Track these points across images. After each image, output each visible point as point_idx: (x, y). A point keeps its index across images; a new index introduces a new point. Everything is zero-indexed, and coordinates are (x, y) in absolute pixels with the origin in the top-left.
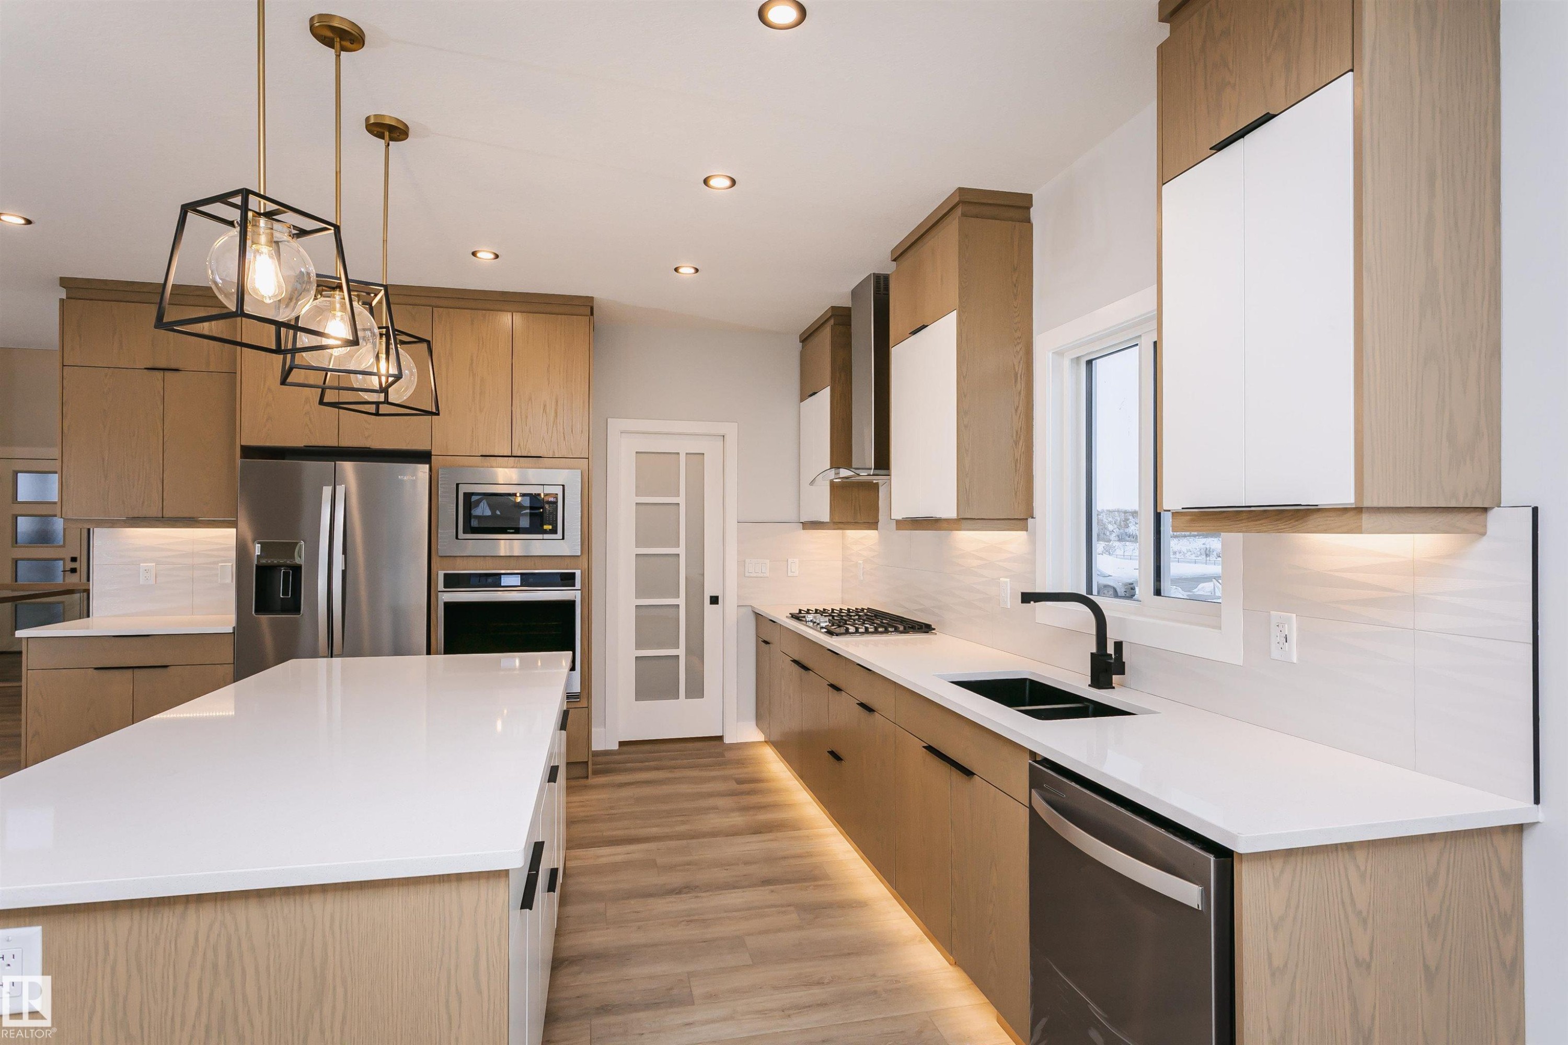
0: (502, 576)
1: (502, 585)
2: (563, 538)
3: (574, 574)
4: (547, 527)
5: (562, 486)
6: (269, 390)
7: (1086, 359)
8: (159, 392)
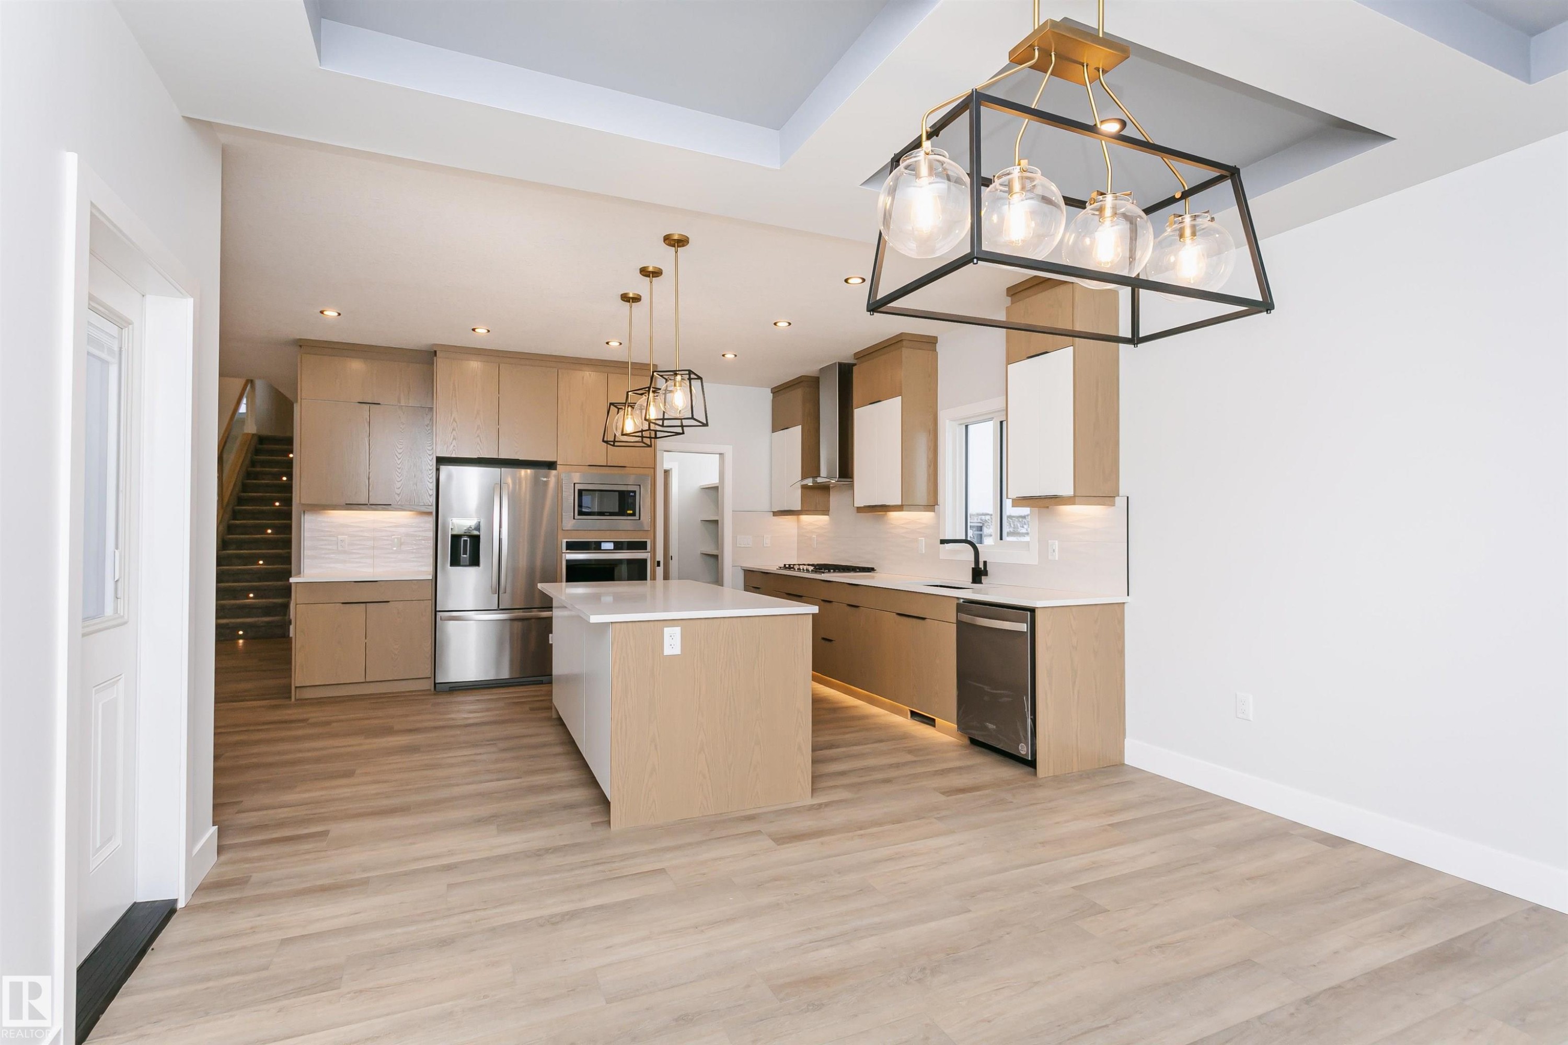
0: (603, 543)
1: (602, 548)
2: (639, 519)
3: (646, 542)
4: (629, 512)
5: (638, 486)
6: (454, 420)
7: (966, 424)
8: (367, 419)
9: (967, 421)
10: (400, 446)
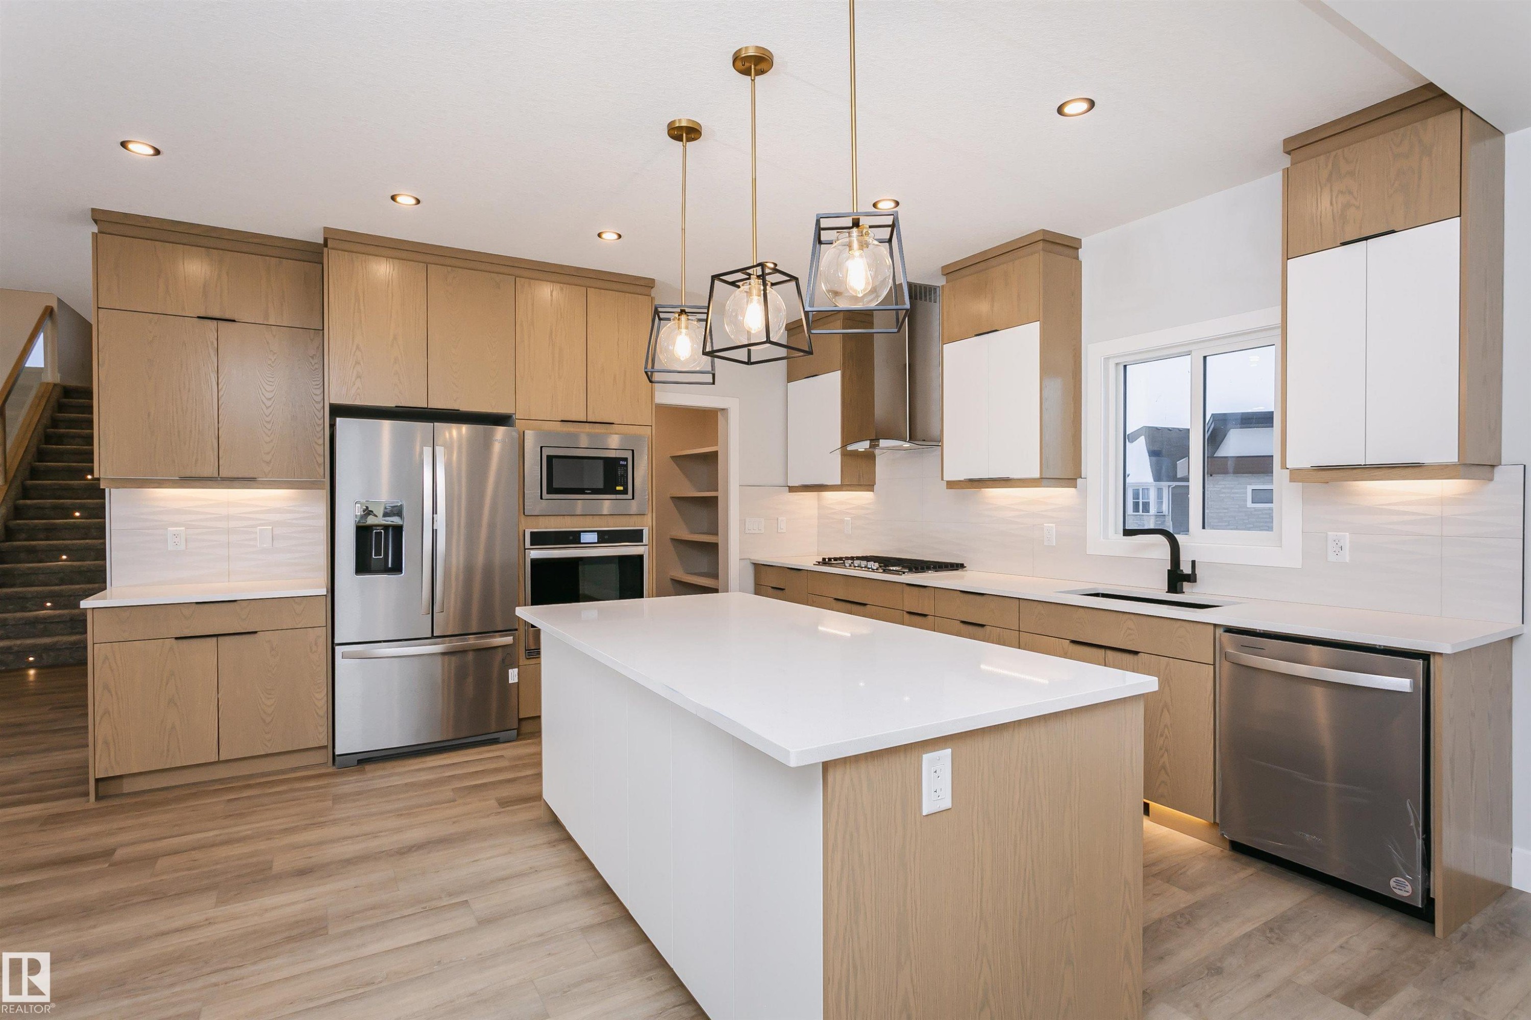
0: (582, 533)
1: (582, 542)
2: (633, 498)
3: (642, 530)
4: (619, 488)
5: (631, 451)
6: (358, 348)
7: (1125, 364)
8: (212, 343)
9: (1123, 360)
10: (269, 388)
